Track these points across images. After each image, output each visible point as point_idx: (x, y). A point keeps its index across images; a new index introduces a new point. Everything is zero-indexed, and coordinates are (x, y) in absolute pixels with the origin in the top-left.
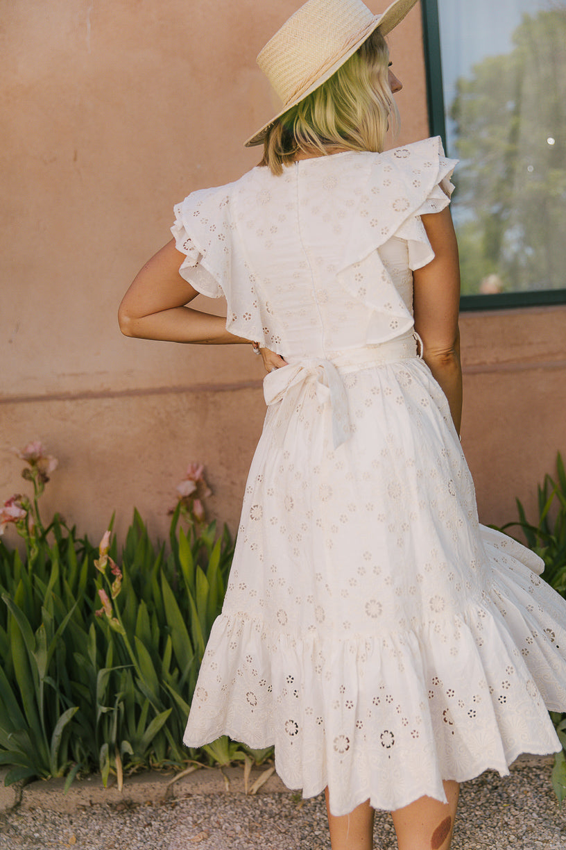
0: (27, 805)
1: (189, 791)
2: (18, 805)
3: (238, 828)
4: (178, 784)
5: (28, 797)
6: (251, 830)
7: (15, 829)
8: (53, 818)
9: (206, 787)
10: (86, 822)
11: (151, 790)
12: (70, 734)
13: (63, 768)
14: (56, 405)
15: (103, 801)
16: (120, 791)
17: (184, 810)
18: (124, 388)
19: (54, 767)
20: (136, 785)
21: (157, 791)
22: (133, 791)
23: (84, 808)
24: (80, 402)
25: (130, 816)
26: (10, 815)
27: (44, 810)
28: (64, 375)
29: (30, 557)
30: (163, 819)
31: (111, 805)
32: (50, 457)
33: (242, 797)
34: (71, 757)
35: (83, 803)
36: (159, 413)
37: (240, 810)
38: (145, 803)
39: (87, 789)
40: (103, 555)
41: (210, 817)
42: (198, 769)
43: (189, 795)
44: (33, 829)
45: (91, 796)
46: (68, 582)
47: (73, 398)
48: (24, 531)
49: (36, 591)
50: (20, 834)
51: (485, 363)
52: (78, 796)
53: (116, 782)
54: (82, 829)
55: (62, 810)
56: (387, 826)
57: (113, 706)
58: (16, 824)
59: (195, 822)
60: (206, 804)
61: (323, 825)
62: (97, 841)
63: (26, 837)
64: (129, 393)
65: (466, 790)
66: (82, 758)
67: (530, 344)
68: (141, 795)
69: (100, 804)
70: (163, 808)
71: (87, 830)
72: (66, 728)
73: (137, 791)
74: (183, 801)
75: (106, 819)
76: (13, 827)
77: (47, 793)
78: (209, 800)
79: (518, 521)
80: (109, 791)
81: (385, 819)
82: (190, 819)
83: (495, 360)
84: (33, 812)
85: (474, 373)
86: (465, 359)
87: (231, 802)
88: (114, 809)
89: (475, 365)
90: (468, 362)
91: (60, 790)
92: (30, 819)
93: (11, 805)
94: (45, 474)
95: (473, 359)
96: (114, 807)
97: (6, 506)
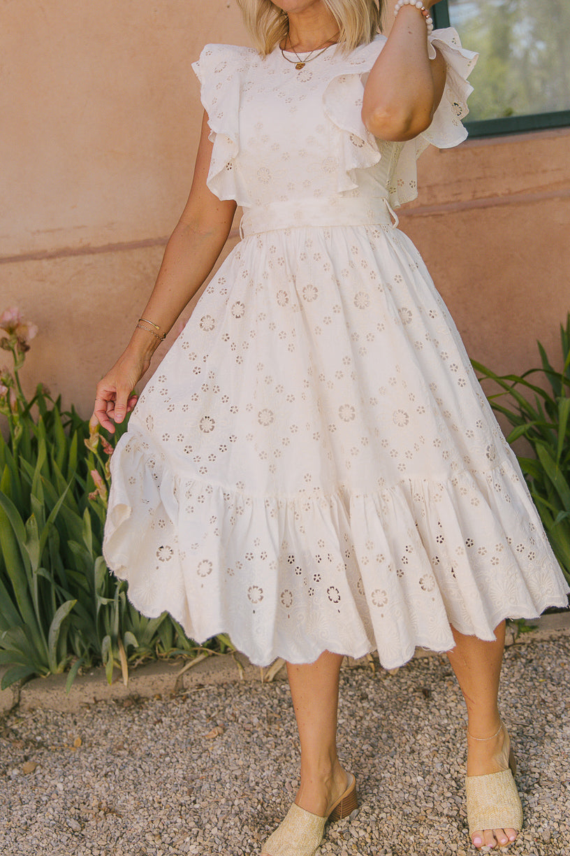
0: (26, 706)
1: (200, 681)
2: (16, 706)
3: (255, 721)
4: (188, 675)
5: (27, 698)
6: (270, 723)
7: (15, 732)
8: (55, 718)
9: (219, 676)
10: (91, 721)
11: (160, 683)
12: (68, 627)
13: (62, 664)
14: (32, 265)
15: (108, 697)
16: (126, 685)
17: (196, 703)
18: (106, 242)
19: (53, 662)
20: (142, 678)
21: (165, 684)
22: (139, 684)
23: (88, 706)
24: (58, 260)
25: (138, 712)
26: (8, 717)
27: (45, 711)
28: (38, 231)
29: (14, 436)
30: (174, 713)
31: (117, 701)
32: (29, 323)
33: (257, 686)
34: (71, 651)
35: (87, 700)
36: (145, 269)
37: (256, 700)
38: (154, 697)
39: (90, 685)
40: (94, 434)
41: (224, 709)
42: (209, 656)
43: (201, 686)
44: (35, 732)
45: (94, 693)
46: (57, 462)
47: (50, 257)
48: (7, 409)
49: (22, 473)
50: (21, 738)
51: (496, 195)
52: (81, 693)
53: (121, 675)
54: (87, 729)
55: (65, 710)
56: (415, 710)
57: (113, 598)
58: (15, 727)
59: (209, 716)
60: (219, 694)
61: (346, 712)
62: (104, 742)
63: (27, 741)
64: (111, 248)
66: (83, 651)
67: (544, 171)
68: (149, 688)
69: (106, 701)
70: (174, 701)
71: (93, 731)
72: (63, 623)
73: (145, 684)
74: (194, 693)
75: (112, 716)
76: (12, 730)
77: (47, 692)
78: (222, 690)
79: (542, 368)
80: (114, 686)
81: (413, 703)
82: (203, 712)
83: (507, 192)
84: (34, 713)
85: (485, 207)
86: (475, 192)
87: (246, 691)
88: (121, 705)
89: (485, 197)
90: (479, 195)
91: (61, 688)
92: (31, 721)
93: (9, 707)
94: (24, 342)
95: (483, 191)
96: (121, 703)
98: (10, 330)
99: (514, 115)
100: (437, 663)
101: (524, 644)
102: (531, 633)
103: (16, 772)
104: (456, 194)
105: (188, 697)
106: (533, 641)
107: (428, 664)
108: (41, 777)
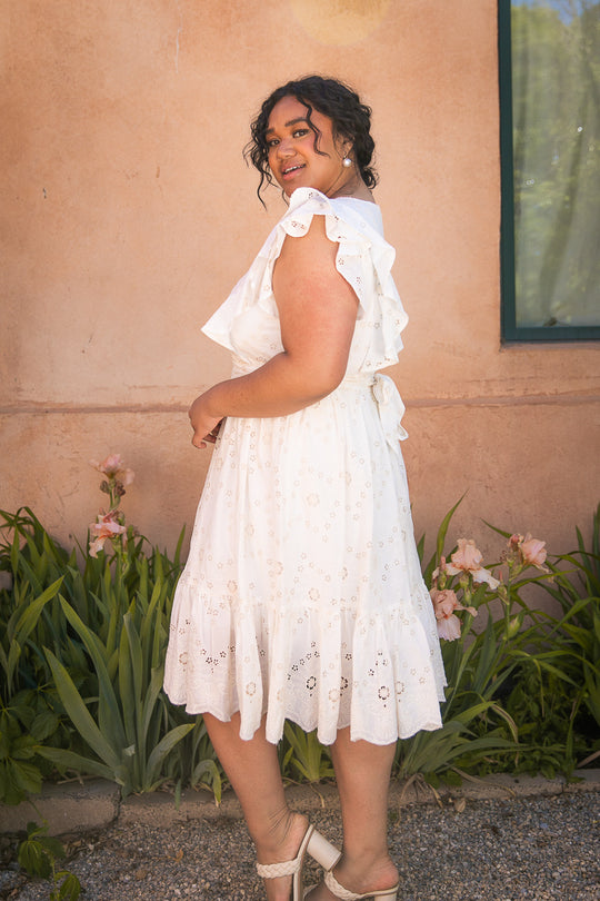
0: (124, 820)
2: (116, 819)
5: (126, 812)
7: (118, 843)
8: (152, 832)
9: (301, 804)
10: (188, 837)
14: (126, 417)
15: (200, 816)
16: (217, 807)
19: (149, 782)
23: (181, 823)
24: (151, 414)
25: (231, 831)
26: (109, 829)
27: (143, 825)
28: (135, 387)
29: (121, 572)
31: (208, 820)
32: (128, 470)
35: (180, 818)
39: (184, 804)
42: (290, 786)
44: (135, 844)
45: (188, 811)
47: (144, 411)
50: (123, 848)
51: (544, 394)
52: (175, 811)
54: (186, 844)
55: (160, 825)
56: (488, 843)
58: (116, 838)
62: (205, 856)
63: (131, 852)
65: (553, 809)
69: (198, 820)
71: (192, 845)
75: (208, 834)
76: (114, 841)
77: (145, 808)
80: (206, 807)
83: (554, 392)
84: (132, 827)
85: (535, 404)
86: (526, 390)
87: (328, 818)
88: (214, 824)
89: (535, 395)
90: (530, 392)
91: (158, 804)
92: (130, 834)
93: (110, 820)
94: (122, 486)
95: (534, 389)
96: (213, 822)
97: (105, 521)
98: (112, 474)
99: (557, 325)
100: (497, 804)
101: (572, 793)
102: (578, 784)
103: (128, 878)
104: (510, 390)
106: (580, 791)
107: (489, 804)
108: (155, 883)
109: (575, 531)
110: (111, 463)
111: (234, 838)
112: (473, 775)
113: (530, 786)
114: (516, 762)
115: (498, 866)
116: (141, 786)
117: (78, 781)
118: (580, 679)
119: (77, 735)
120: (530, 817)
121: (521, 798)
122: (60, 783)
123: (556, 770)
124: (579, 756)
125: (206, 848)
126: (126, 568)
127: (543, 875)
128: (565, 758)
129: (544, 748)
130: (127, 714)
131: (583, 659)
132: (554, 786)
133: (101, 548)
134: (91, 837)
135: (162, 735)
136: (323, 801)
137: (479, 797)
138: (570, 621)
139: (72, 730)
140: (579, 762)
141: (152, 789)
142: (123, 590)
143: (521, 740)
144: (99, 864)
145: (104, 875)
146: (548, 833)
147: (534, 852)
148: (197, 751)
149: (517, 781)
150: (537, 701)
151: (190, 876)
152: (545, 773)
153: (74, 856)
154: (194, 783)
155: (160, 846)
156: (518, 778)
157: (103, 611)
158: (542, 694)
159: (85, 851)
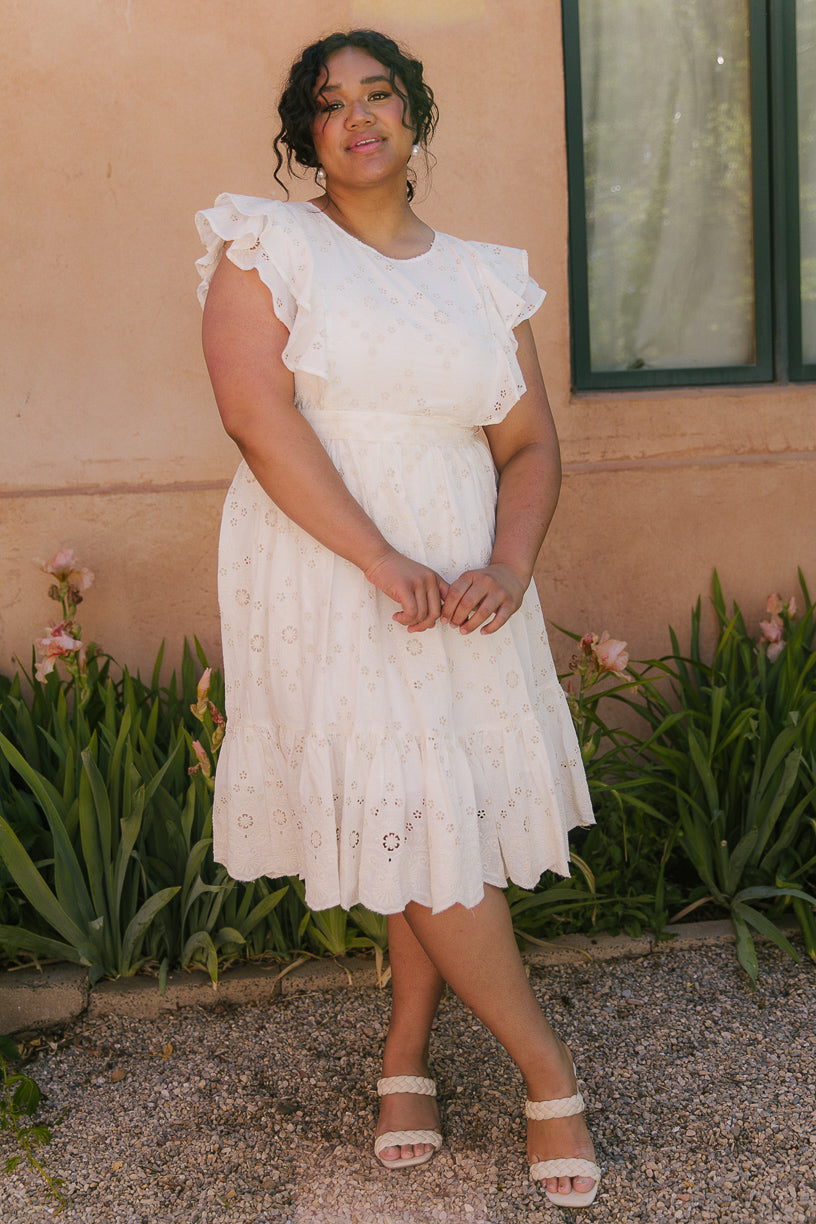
0: (96, 1011)
1: (302, 987)
2: (85, 1011)
3: (377, 1027)
4: (288, 979)
5: (97, 1002)
7: (88, 1039)
8: (132, 1025)
9: (323, 982)
10: (179, 1029)
11: (254, 988)
13: (136, 965)
14: (82, 501)
15: (194, 1003)
16: (214, 991)
17: (301, 1009)
18: (172, 481)
19: (126, 963)
20: (234, 982)
21: (261, 989)
22: (231, 989)
23: (170, 1012)
24: (113, 497)
25: (233, 1019)
26: (76, 1023)
27: (121, 1017)
28: (90, 461)
29: (81, 701)
30: (278, 1020)
31: (204, 1007)
32: (85, 570)
33: (369, 992)
35: (168, 1006)
37: (372, 1006)
38: (247, 1004)
39: (172, 988)
40: (203, 699)
41: (336, 1016)
42: (306, 962)
43: (303, 992)
44: (111, 1039)
45: (178, 997)
47: (104, 492)
48: (76, 667)
50: (95, 1046)
51: (628, 457)
52: (161, 998)
54: (176, 1036)
55: (142, 1016)
56: (557, 1017)
58: (86, 1034)
59: (318, 1023)
60: (326, 1001)
62: (200, 1049)
63: (105, 1049)
64: (178, 487)
65: (639, 973)
68: (242, 994)
69: (191, 1007)
70: (274, 1007)
71: (183, 1038)
73: (236, 989)
74: (297, 1000)
75: (204, 1024)
76: (84, 1037)
77: (122, 996)
78: (328, 997)
80: (201, 990)
82: (312, 1018)
83: (641, 455)
84: (106, 1019)
85: (616, 471)
86: (605, 452)
87: (357, 997)
88: (211, 1012)
89: (616, 459)
90: (609, 456)
91: (138, 991)
92: (104, 1028)
93: (77, 1012)
94: (78, 592)
95: (614, 452)
96: (209, 1009)
97: (54, 635)
98: (63, 576)
99: (645, 368)
100: (569, 971)
101: (662, 953)
102: (670, 941)
103: (101, 1080)
104: (584, 453)
105: (289, 1003)
106: (672, 950)
107: (559, 971)
108: (137, 1085)
109: (668, 633)
110: (62, 561)
111: (238, 1026)
112: (540, 938)
113: (610, 947)
114: (594, 919)
115: (569, 1043)
116: (116, 969)
117: (35, 967)
118: (674, 815)
119: (28, 908)
120: (610, 983)
121: (598, 961)
122: (10, 970)
123: (643, 927)
124: (673, 909)
125: (201, 1040)
126: (85, 696)
127: (624, 1049)
128: (653, 910)
129: (628, 899)
130: (94, 879)
131: (676, 788)
132: (641, 945)
133: (50, 669)
134: (54, 1034)
135: (140, 904)
136: (350, 977)
137: (548, 962)
138: (660, 741)
139: (21, 902)
140: (671, 915)
141: (132, 972)
142: (83, 725)
143: (598, 890)
144: (64, 1066)
145: (70, 1079)
146: (630, 1001)
147: (615, 1024)
148: (187, 920)
149: (594, 942)
150: (620, 845)
151: (180, 1074)
152: (629, 931)
153: (32, 1058)
154: (185, 962)
155: (143, 1040)
156: (596, 938)
157: (58, 750)
158: (626, 835)
159: (46, 1052)
